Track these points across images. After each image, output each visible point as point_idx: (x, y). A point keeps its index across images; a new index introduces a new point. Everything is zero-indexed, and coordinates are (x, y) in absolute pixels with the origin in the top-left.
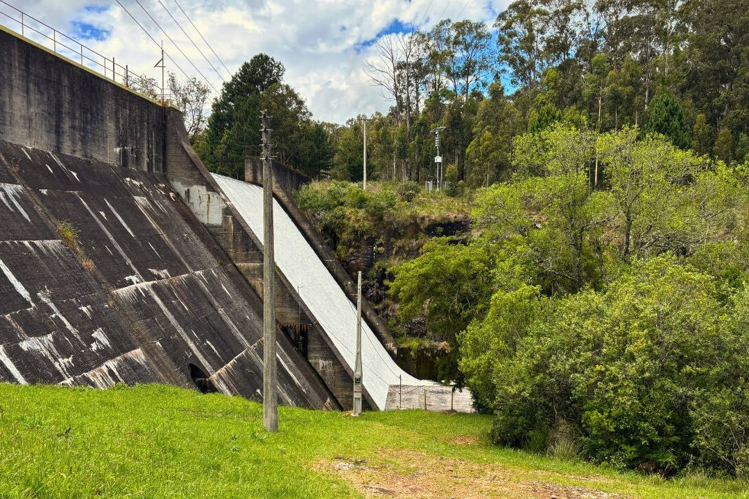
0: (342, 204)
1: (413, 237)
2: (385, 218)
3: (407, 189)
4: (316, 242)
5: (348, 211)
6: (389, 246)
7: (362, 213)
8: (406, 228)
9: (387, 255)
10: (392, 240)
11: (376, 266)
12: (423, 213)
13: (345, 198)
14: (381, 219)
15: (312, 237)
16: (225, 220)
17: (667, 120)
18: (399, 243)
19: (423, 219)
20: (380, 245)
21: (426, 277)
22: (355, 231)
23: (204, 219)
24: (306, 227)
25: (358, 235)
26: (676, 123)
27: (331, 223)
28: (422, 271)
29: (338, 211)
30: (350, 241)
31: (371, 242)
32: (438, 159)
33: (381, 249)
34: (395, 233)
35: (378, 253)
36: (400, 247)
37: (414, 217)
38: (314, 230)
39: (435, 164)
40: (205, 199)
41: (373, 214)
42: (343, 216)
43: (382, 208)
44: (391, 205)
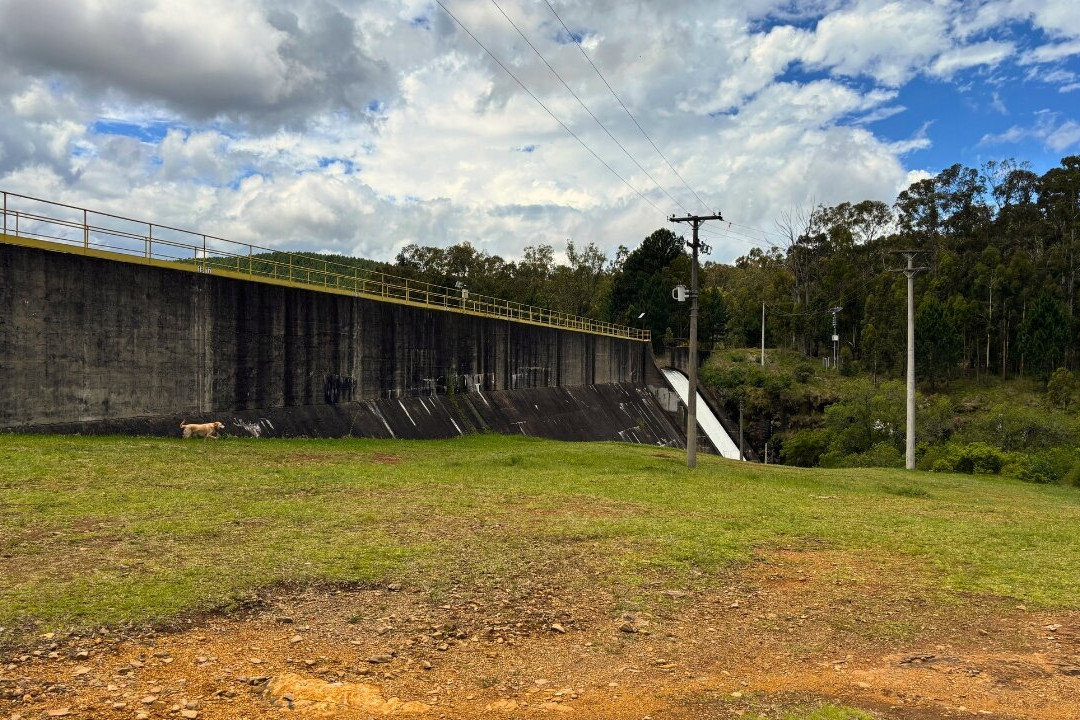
0: (742, 383)
1: (807, 414)
2: (782, 397)
3: (802, 369)
4: (721, 416)
5: (749, 389)
6: (785, 421)
7: (760, 391)
8: (800, 405)
9: (783, 428)
10: (788, 415)
11: (773, 438)
12: (816, 392)
13: (746, 377)
14: (778, 397)
15: (719, 413)
16: (679, 409)
17: (1042, 316)
18: (794, 419)
19: (816, 398)
20: (777, 420)
21: (797, 447)
22: (755, 407)
23: (666, 408)
24: (713, 403)
25: (757, 411)
26: (1049, 319)
27: (733, 398)
28: (796, 445)
29: (739, 389)
30: (750, 415)
31: (769, 416)
32: (836, 338)
33: (778, 423)
34: (790, 410)
35: (775, 427)
36: (795, 422)
37: (807, 397)
38: (719, 406)
39: (832, 342)
40: (667, 396)
41: (770, 393)
42: (744, 394)
43: (779, 389)
44: (787, 386)
